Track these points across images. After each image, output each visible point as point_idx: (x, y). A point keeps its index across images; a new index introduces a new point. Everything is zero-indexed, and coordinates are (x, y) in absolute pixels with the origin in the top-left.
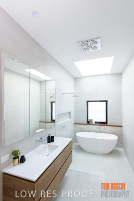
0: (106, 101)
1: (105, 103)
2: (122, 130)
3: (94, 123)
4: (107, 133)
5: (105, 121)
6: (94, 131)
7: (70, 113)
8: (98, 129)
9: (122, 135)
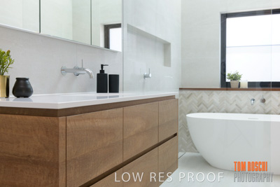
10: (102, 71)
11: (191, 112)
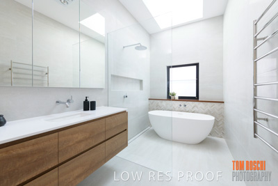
0: (197, 65)
1: (195, 67)
2: (223, 108)
3: (177, 98)
4: (198, 113)
5: (195, 95)
6: (177, 109)
7: (141, 81)
8: (183, 106)
9: (223, 116)
10: (86, 100)
11: (153, 110)
